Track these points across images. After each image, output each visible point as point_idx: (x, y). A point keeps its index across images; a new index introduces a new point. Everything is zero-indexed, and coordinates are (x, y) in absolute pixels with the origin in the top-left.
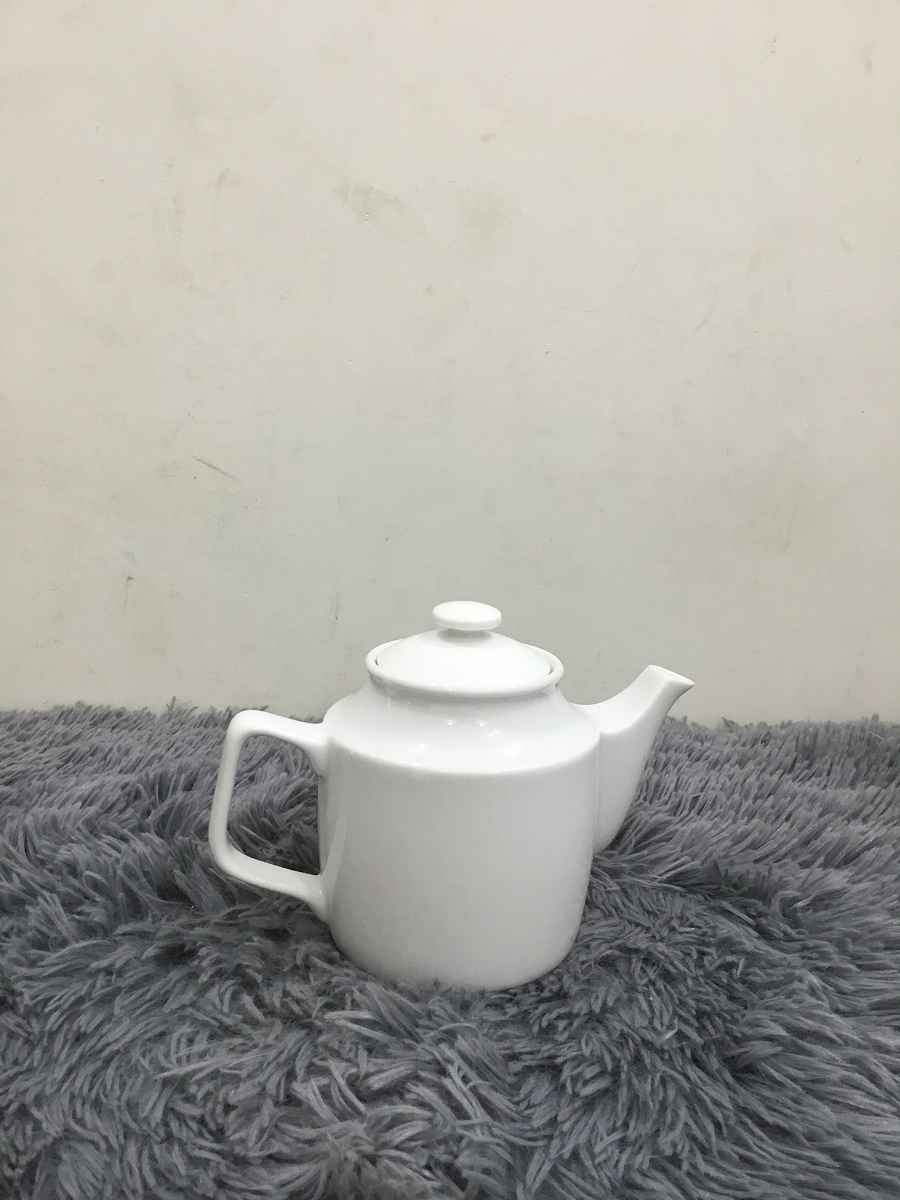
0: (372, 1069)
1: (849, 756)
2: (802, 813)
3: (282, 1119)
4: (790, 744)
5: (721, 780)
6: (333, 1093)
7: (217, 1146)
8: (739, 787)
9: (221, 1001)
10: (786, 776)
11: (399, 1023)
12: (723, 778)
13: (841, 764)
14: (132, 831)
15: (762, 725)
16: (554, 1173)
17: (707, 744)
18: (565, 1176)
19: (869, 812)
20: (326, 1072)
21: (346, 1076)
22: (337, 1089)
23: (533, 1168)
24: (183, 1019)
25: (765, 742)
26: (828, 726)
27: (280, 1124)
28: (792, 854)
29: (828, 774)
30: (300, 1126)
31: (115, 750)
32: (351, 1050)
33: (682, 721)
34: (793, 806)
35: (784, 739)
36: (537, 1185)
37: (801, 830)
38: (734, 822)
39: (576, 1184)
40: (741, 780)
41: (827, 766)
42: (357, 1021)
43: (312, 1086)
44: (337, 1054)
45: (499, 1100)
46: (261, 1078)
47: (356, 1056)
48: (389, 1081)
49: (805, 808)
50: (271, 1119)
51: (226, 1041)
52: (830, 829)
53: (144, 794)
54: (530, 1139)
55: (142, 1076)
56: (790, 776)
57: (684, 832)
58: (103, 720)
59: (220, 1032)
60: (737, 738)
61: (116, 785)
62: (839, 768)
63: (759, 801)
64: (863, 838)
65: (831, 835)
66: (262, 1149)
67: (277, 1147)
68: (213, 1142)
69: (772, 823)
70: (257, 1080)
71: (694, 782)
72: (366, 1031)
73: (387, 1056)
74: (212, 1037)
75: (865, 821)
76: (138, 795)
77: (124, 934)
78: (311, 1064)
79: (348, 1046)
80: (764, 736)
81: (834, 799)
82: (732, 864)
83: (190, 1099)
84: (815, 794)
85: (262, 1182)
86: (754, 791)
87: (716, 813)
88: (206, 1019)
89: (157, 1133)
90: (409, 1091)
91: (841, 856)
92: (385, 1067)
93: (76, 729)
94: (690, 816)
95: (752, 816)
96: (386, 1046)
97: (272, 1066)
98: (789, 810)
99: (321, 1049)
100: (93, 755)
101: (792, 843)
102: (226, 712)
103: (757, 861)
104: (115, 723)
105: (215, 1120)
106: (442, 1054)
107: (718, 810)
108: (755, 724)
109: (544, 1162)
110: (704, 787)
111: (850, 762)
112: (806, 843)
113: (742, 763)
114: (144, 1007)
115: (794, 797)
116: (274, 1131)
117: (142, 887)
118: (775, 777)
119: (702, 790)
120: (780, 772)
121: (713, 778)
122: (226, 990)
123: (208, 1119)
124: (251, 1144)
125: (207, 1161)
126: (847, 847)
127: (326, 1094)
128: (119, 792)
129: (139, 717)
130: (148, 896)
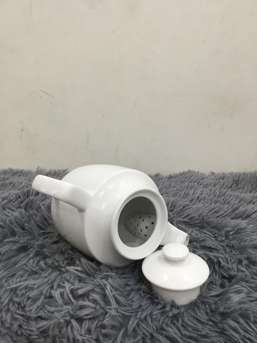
0: (79, 287)
1: (250, 183)
2: (233, 201)
3: (46, 303)
4: (231, 179)
5: (207, 191)
6: (65, 295)
7: (22, 313)
8: (213, 193)
9: (33, 263)
10: (229, 189)
11: (91, 272)
12: (208, 191)
13: (247, 185)
14: (17, 208)
15: (223, 173)
16: (138, 324)
17: (204, 180)
18: (141, 325)
19: (255, 201)
20: (64, 287)
21: (70, 288)
22: (66, 294)
23: (131, 323)
24: (21, 269)
25: (223, 179)
26: (244, 174)
27: (45, 305)
28: (228, 215)
29: (243, 189)
30: (51, 306)
31: (17, 183)
32: (73, 280)
33: (197, 172)
34: (230, 199)
35: (229, 178)
36: (132, 329)
37: (232, 207)
38: (210, 204)
39: (144, 328)
40: (214, 191)
41: (243, 186)
42: (77, 270)
43: (58, 292)
44: (68, 281)
45: (122, 299)
46: (42, 288)
47: (75, 282)
48: (84, 292)
49: (234, 200)
50: (42, 303)
51: (33, 276)
52: (242, 207)
53: (22, 197)
54: (131, 313)
55: (4, 289)
56: (231, 189)
57: (193, 208)
58: (17, 173)
59: (31, 273)
60: (214, 178)
61: (14, 194)
62: (246, 187)
63: (219, 198)
64: (252, 210)
65: (242, 209)
66: (36, 314)
67: (42, 314)
68: (21, 311)
69: (223, 205)
70: (40, 289)
71: (199, 192)
72: (79, 274)
73: (85, 283)
74: (29, 275)
75: (254, 204)
76: (20, 197)
77: (6, 242)
78: (59, 284)
79: (72, 278)
80: (223, 177)
81: (244, 197)
82: (209, 218)
83: (17, 296)
84: (238, 195)
85: (33, 327)
86: (218, 194)
87: (205, 202)
88: (28, 269)
89: (5, 308)
90: (90, 295)
91: (245, 216)
92: (83, 287)
93: (7, 176)
94: (197, 202)
95: (216, 202)
96: (85, 279)
97: (46, 284)
98: (229, 201)
99: (63, 279)
100: (10, 184)
101: (229, 211)
102: (54, 171)
103: (217, 217)
104: (20, 174)
105: (23, 304)
106: (103, 283)
107: (205, 201)
108: (221, 173)
109: (135, 320)
110: (202, 193)
111: (250, 184)
112: (233, 211)
113: (214, 186)
114: (10, 266)
115: (231, 196)
116: (42, 307)
117: (15, 226)
118: (225, 190)
119: (201, 194)
120: (227, 188)
121: (205, 191)
122: (36, 260)
123: (22, 303)
124: (33, 312)
125: (18, 319)
126: (247, 212)
127: (62, 294)
128: (14, 196)
129: (28, 172)
130: (18, 230)
